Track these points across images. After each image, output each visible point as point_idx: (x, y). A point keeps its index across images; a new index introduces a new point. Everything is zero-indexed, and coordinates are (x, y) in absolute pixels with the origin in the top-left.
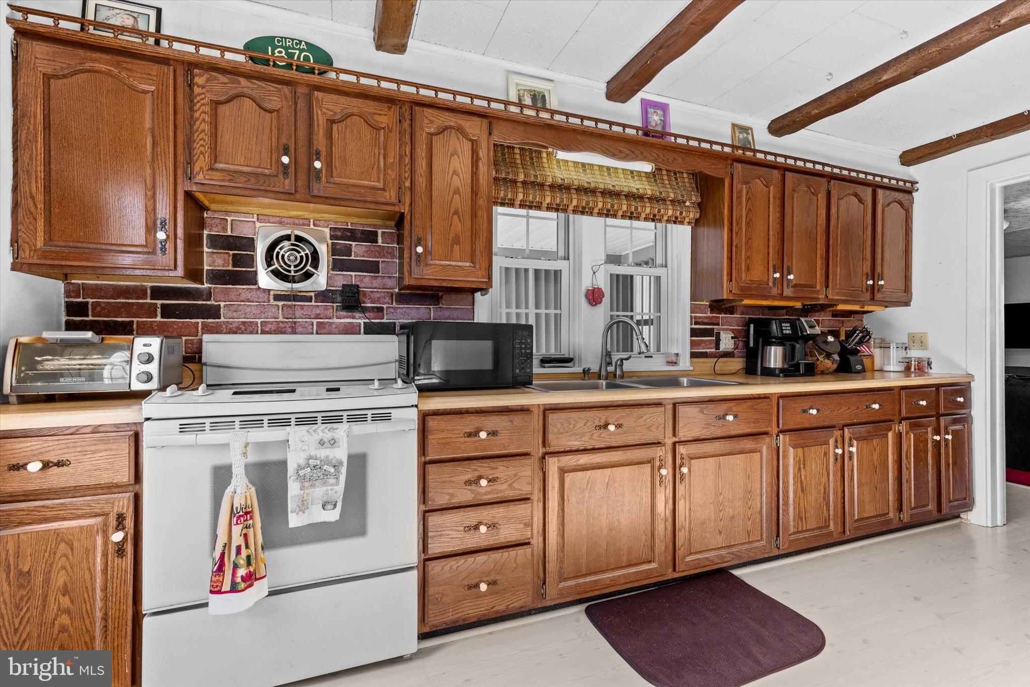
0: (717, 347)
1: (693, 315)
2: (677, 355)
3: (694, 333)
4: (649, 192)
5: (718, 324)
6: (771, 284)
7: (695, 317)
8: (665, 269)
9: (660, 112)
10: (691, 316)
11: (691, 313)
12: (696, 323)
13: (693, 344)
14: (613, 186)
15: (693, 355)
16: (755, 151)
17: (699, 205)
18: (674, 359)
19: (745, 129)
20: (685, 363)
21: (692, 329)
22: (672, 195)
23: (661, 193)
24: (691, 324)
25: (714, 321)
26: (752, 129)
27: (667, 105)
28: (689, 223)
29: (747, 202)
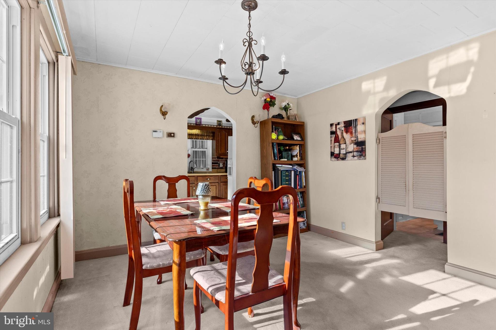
0: (219, 166)
1: (213, 159)
2: (209, 168)
3: (213, 163)
4: (200, 134)
5: (219, 161)
6: (226, 153)
7: (213, 160)
8: (207, 149)
9: (199, 120)
10: (212, 160)
11: (212, 159)
12: (213, 161)
13: (212, 166)
14: (192, 133)
15: (212, 168)
16: (222, 126)
17: (213, 136)
18: (208, 169)
19: (220, 121)
20: (211, 170)
21: (212, 162)
22: (206, 134)
23: (203, 134)
24: (212, 161)
25: (218, 160)
26: (222, 121)
27: (201, 118)
28: (211, 140)
29: (220, 136)
